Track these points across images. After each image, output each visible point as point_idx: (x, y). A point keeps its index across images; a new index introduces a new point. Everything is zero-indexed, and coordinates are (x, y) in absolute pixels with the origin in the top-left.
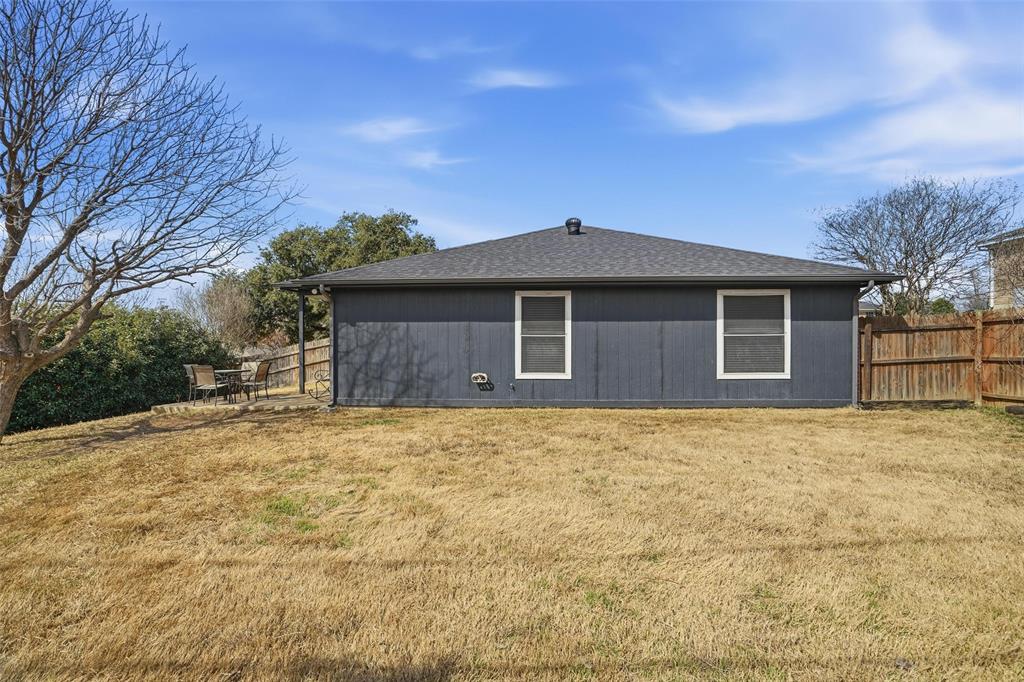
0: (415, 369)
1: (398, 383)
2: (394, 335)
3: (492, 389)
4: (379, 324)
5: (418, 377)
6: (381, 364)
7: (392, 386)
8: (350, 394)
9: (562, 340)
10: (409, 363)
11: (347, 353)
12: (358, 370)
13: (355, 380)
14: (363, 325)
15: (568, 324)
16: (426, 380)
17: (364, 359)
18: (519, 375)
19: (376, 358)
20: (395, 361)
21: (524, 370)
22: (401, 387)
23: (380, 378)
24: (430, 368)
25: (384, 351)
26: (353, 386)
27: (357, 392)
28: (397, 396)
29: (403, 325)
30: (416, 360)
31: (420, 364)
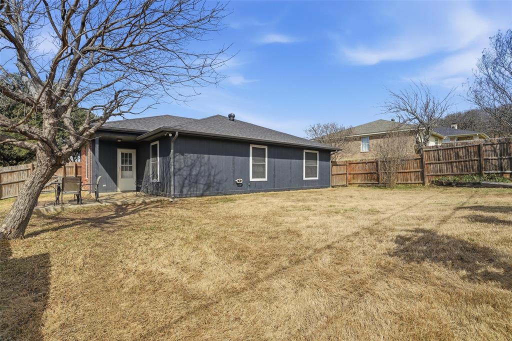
0: (212, 178)
1: (205, 185)
2: (203, 161)
3: (242, 186)
4: (196, 155)
5: (214, 182)
6: (197, 175)
7: (202, 186)
8: (181, 191)
9: (264, 165)
10: (210, 175)
11: (180, 170)
12: (186, 179)
13: (184, 183)
14: (189, 155)
15: (266, 159)
16: (217, 183)
17: (188, 173)
18: (251, 179)
19: (194, 173)
20: (203, 174)
21: (253, 177)
22: (206, 188)
23: (196, 183)
24: (218, 178)
25: (198, 169)
26: (183, 187)
27: (185, 191)
28: (204, 191)
29: (206, 156)
30: (213, 173)
31: (214, 176)
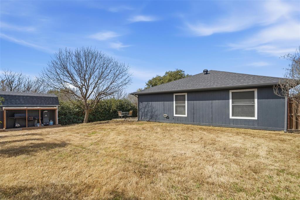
0: (153, 113)
1: (150, 116)
2: (149, 105)
3: (169, 118)
4: (147, 102)
5: (154, 115)
6: (147, 112)
7: (149, 117)
8: (141, 118)
9: (185, 106)
10: (152, 111)
11: (141, 109)
12: (143, 113)
13: (142, 115)
14: (144, 103)
15: (186, 102)
16: (155, 116)
17: (144, 110)
18: (175, 115)
19: (146, 111)
20: (149, 111)
22: (151, 117)
23: (147, 115)
24: (156, 113)
25: (147, 109)
26: (142, 116)
27: (143, 118)
28: (150, 119)
29: (151, 103)
30: (153, 111)
31: (154, 112)
